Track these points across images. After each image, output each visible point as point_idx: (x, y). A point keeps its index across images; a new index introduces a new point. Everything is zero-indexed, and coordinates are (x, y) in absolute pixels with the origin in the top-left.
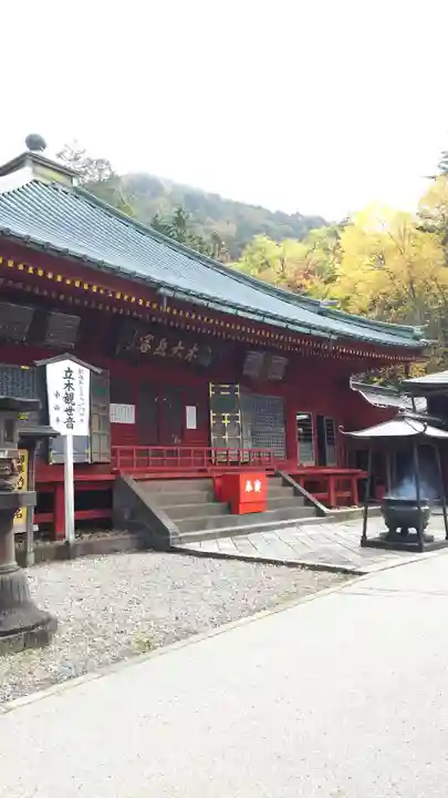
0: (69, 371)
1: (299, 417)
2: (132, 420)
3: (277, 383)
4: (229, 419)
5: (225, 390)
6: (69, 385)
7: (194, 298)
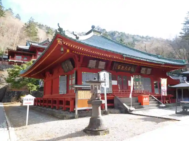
0: (105, 74)
1: (154, 82)
2: (116, 84)
3: (149, 75)
4: (138, 83)
5: (137, 77)
6: (105, 77)
7: (131, 57)
